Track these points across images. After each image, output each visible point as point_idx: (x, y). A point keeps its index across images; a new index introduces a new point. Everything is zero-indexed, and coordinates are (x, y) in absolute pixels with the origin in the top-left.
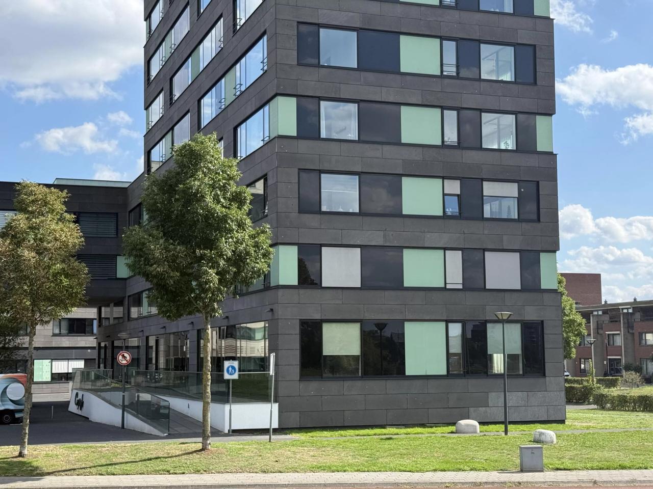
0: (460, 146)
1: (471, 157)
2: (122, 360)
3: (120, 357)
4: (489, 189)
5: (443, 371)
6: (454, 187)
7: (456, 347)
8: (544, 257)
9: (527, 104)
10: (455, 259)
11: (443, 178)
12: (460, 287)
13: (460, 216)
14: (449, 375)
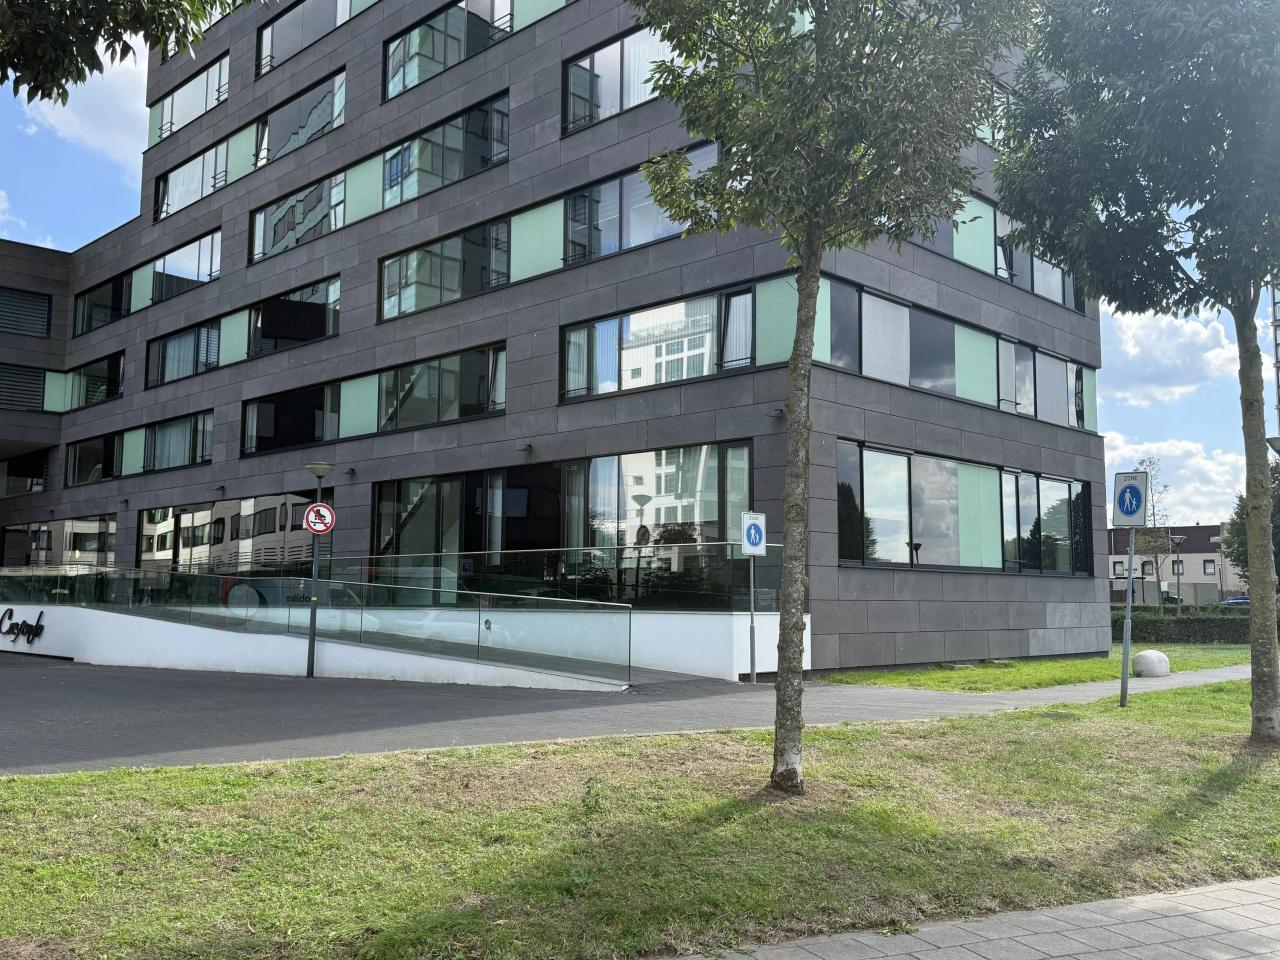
2: (315, 524)
3: (312, 517)
5: (999, 561)
14: (1004, 569)
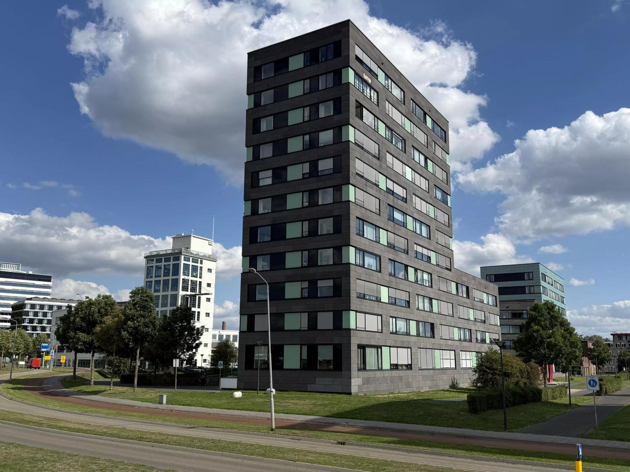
0: (308, 266)
1: (312, 270)
4: (320, 284)
5: (298, 367)
6: (306, 284)
7: (305, 357)
8: (344, 313)
9: (337, 243)
10: (305, 316)
11: (301, 281)
12: (307, 329)
13: (309, 297)
14: (301, 369)
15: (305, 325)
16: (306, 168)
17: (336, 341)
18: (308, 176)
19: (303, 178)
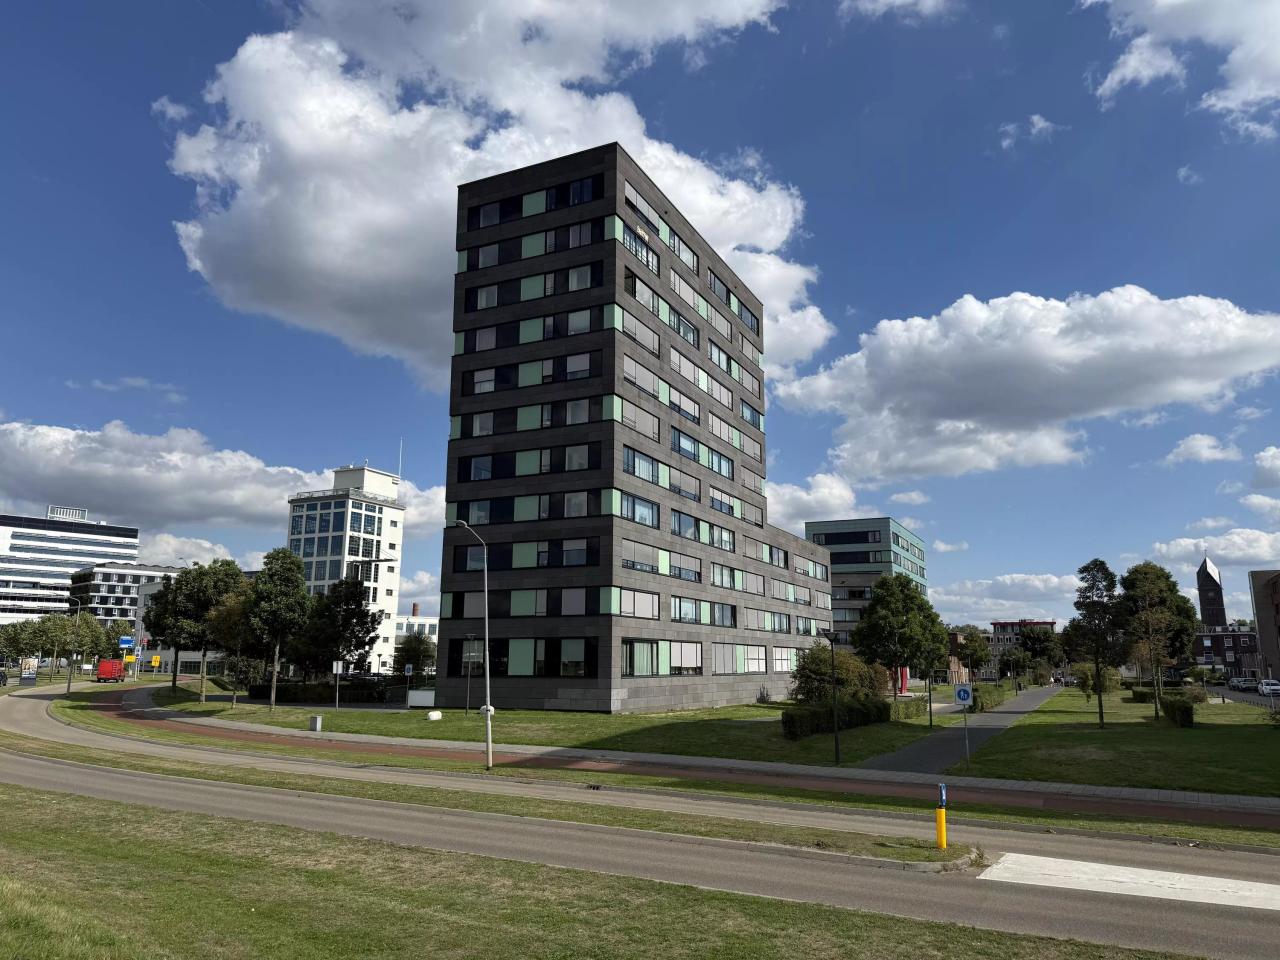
0: (549, 519)
1: (556, 525)
4: (568, 545)
5: (530, 672)
6: (545, 546)
7: (541, 657)
8: (602, 590)
9: (594, 483)
10: (543, 595)
11: (538, 541)
12: (545, 614)
13: (549, 566)
14: (534, 676)
15: (542, 610)
16: (548, 368)
17: (590, 632)
18: (550, 380)
19: (543, 383)
